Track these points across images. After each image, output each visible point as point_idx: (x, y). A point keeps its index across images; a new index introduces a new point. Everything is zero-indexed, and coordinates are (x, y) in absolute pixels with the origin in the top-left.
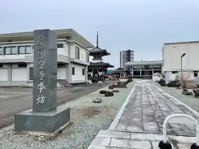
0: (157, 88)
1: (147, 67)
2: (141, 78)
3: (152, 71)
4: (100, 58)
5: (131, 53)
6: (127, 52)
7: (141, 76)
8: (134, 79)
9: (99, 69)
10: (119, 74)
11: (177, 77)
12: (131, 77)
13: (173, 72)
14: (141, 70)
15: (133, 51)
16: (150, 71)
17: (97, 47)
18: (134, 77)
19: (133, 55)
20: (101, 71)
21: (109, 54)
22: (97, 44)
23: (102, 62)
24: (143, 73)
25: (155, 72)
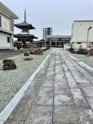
0: (69, 55)
1: (60, 39)
2: (56, 47)
3: (63, 42)
4: (27, 31)
5: (51, 30)
6: (48, 29)
7: (56, 45)
8: (51, 48)
9: (26, 40)
10: (42, 44)
11: (81, 46)
12: (50, 46)
13: (78, 43)
14: (56, 42)
15: (52, 29)
16: (62, 42)
17: (25, 22)
18: (52, 47)
19: (52, 31)
20: (28, 41)
21: (34, 28)
22: (25, 19)
23: (28, 34)
24: (58, 43)
25: (65, 43)
